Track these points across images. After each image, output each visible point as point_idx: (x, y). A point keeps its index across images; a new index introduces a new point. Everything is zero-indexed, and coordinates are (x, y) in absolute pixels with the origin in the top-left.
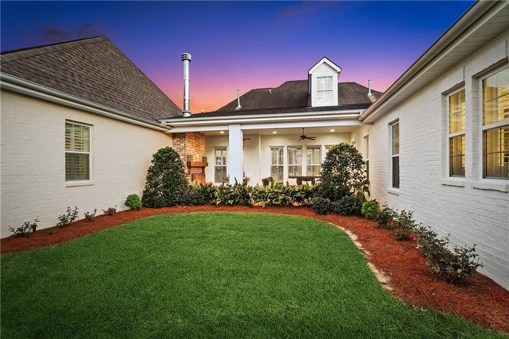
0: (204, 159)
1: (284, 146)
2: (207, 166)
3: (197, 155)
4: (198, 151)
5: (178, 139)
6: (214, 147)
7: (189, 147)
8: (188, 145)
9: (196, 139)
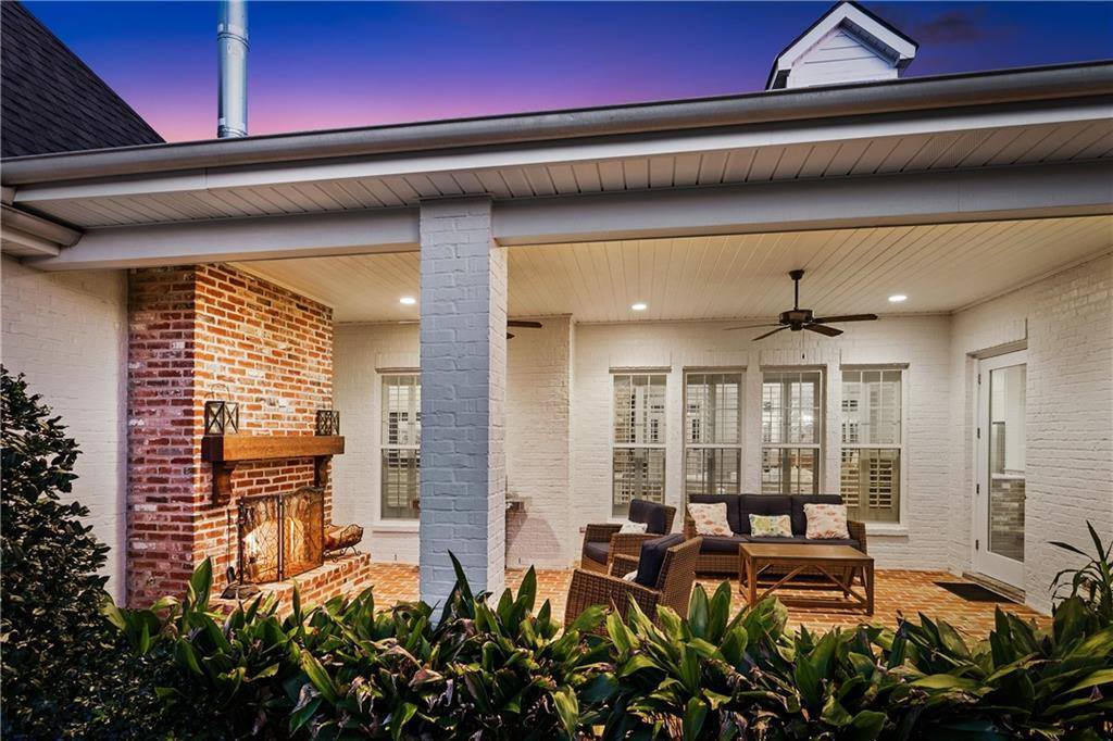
0: (326, 422)
1: (669, 370)
2: (341, 451)
3: (283, 401)
4: (292, 381)
5: (152, 317)
6: (378, 371)
7: (219, 359)
8: (215, 348)
9: (275, 325)
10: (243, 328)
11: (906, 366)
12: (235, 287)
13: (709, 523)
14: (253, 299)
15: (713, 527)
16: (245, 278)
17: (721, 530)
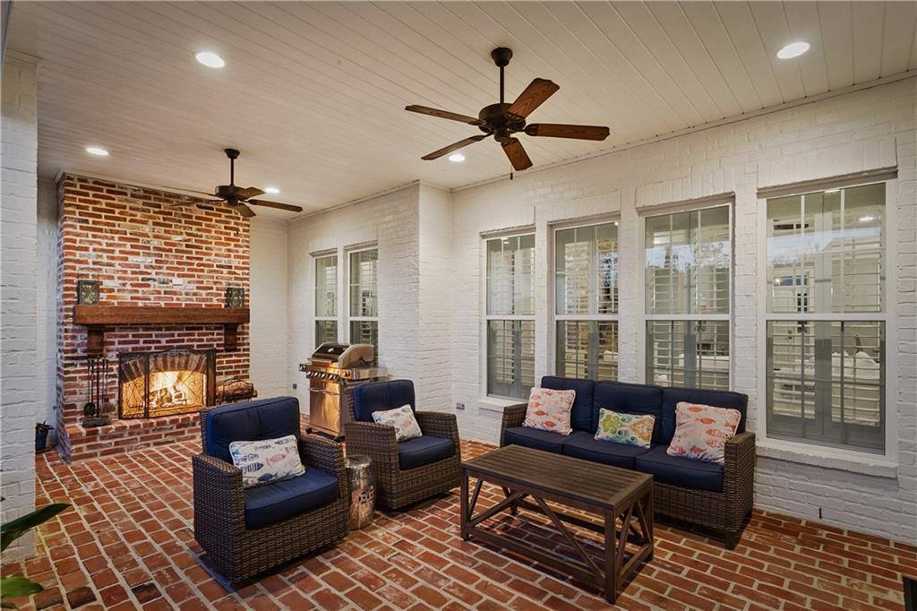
1: (535, 228)
3: (179, 281)
4: (190, 265)
6: (312, 255)
7: (95, 250)
8: (90, 241)
9: (167, 222)
10: (126, 226)
11: (893, 173)
12: (113, 196)
13: (540, 413)
14: (139, 204)
15: (545, 419)
16: (126, 189)
17: (553, 425)
